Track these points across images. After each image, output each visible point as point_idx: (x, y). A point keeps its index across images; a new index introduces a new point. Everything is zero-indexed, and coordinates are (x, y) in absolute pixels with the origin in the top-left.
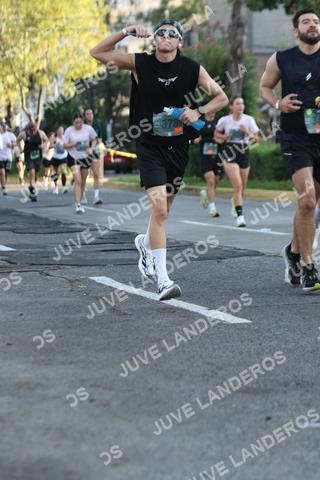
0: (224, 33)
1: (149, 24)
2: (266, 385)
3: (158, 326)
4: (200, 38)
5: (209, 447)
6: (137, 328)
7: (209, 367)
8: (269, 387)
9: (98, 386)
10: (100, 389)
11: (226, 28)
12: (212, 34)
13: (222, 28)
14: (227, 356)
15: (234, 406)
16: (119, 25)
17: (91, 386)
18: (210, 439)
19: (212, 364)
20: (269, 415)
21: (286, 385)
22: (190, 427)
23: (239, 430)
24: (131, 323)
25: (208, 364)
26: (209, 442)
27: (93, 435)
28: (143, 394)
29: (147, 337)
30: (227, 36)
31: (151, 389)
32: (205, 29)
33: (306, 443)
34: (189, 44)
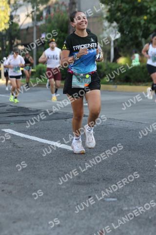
0: (66, 7)
1: (30, 4)
2: (88, 181)
3: (36, 153)
4: (55, 10)
5: (60, 212)
6: (25, 154)
7: (60, 172)
8: (90, 181)
9: (6, 183)
10: (7, 185)
11: (67, 5)
12: (60, 8)
13: (65, 5)
14: (70, 167)
15: (73, 191)
16: (15, 5)
17: (3, 183)
18: (61, 208)
19: (62, 171)
20: (89, 195)
21: (98, 180)
22: (51, 203)
23: (75, 203)
24: (22, 152)
25: (60, 171)
26: (60, 209)
27: (3, 207)
28: (28, 187)
29: (30, 158)
30: (68, 8)
31: (32, 184)
32: (57, 6)
33: (108, 208)
34: (50, 13)
